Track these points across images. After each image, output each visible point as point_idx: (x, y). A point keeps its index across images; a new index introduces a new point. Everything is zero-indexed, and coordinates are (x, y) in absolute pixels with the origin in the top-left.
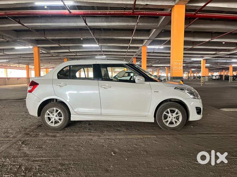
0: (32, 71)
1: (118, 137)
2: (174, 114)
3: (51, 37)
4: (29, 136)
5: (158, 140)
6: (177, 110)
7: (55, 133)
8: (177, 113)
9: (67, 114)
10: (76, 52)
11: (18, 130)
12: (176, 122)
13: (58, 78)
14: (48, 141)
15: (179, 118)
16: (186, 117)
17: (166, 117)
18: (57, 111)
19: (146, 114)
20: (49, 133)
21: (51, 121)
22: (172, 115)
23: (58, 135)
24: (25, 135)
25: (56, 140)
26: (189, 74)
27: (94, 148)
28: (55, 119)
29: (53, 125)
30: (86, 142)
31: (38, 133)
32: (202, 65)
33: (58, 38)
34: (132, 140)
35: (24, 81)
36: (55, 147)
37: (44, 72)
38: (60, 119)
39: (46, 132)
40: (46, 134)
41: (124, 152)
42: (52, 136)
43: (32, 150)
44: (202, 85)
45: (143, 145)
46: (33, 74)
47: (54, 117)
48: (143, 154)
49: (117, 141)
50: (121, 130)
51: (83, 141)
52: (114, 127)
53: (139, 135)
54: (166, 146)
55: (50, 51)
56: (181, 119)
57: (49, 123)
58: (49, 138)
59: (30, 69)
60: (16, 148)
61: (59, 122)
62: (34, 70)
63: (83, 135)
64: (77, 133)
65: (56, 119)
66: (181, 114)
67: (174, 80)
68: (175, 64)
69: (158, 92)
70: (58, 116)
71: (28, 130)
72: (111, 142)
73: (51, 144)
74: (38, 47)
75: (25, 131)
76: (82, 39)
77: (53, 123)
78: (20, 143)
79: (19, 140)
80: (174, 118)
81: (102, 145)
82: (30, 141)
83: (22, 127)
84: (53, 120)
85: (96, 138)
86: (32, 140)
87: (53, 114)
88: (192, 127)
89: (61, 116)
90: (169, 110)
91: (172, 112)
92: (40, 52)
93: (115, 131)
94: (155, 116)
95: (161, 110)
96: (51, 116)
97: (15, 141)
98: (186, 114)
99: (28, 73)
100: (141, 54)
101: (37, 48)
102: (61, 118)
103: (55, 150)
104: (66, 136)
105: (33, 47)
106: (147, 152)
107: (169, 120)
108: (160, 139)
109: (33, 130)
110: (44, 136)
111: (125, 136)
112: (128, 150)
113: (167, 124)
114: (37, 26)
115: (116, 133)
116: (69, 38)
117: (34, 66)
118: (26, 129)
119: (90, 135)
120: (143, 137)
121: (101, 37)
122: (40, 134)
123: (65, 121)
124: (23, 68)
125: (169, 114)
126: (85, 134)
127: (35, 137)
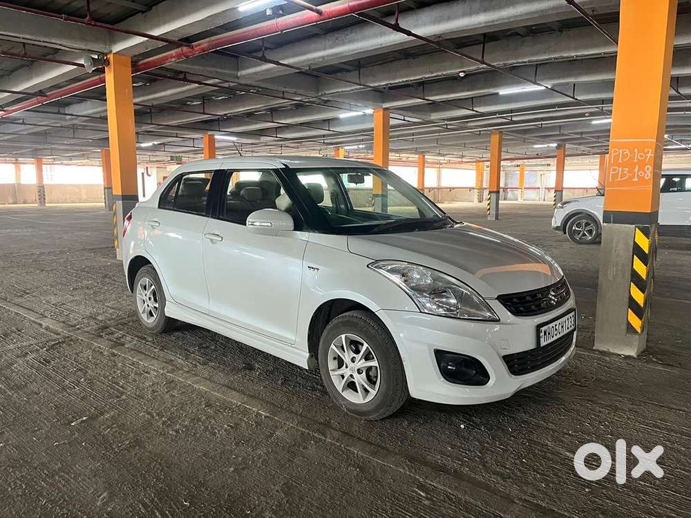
1: (195, 386)
2: (358, 359)
6: (365, 346)
7: (140, 337)
10: (511, 111)
13: (159, 207)
14: (87, 352)
21: (143, 309)
22: (354, 360)
23: (132, 343)
28: (148, 305)
29: (146, 318)
31: (121, 330)
33: (401, 81)
38: (156, 309)
40: (120, 337)
47: (147, 300)
57: (141, 312)
58: (103, 346)
63: (156, 358)
66: (377, 363)
69: (316, 270)
70: (152, 298)
76: (461, 75)
77: (146, 314)
79: (68, 337)
80: (359, 374)
84: (145, 306)
87: (146, 292)
90: (343, 338)
96: (143, 296)
102: (156, 306)
105: (373, 110)
107: (345, 373)
110: (110, 340)
111: (213, 388)
113: (340, 388)
114: (314, 59)
116: (427, 76)
121: (520, 61)
123: (161, 315)
125: (345, 353)
127: (96, 338)
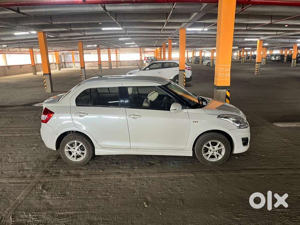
0: (37, 55)
1: (150, 177)
2: (216, 147)
3: (60, 22)
4: (48, 175)
5: (196, 182)
6: (219, 143)
7: (78, 169)
8: (220, 146)
9: (90, 147)
11: (35, 165)
12: (218, 156)
13: (77, 105)
14: (71, 184)
15: (221, 151)
16: (230, 151)
17: (206, 150)
18: (78, 144)
19: (183, 147)
20: (71, 169)
21: (72, 155)
22: (214, 148)
23: (82, 173)
24: (44, 174)
25: (80, 182)
26: (242, 52)
27: (123, 196)
28: (76, 153)
29: (74, 160)
30: (115, 185)
31: (58, 170)
32: (258, 45)
33: (69, 23)
34: (167, 180)
35: (29, 68)
36: (80, 193)
37: (53, 56)
38: (83, 154)
39: (67, 168)
40: (68, 173)
41: (158, 202)
42: (75, 175)
43: (55, 198)
44: (256, 74)
45: (179, 189)
46: (39, 59)
47: (76, 151)
48: (179, 204)
49: (150, 182)
50: (153, 164)
51: (111, 184)
52: (146, 159)
53: (174, 172)
54: (205, 191)
55: (59, 35)
56: (223, 153)
57: (70, 158)
58: (72, 179)
59: (34, 53)
60: (36, 196)
61: (81, 156)
62: (40, 53)
63: (110, 174)
64: (103, 170)
65: (78, 153)
66: (224, 147)
67: (218, 90)
68: (221, 71)
69: (197, 122)
70: (80, 149)
71: (46, 164)
72: (143, 185)
73: (75, 188)
74: (44, 32)
75: (43, 166)
76: (100, 23)
77: (75, 158)
78: (40, 188)
79: (39, 182)
80: (216, 151)
81: (132, 190)
82: (50, 183)
83: (38, 159)
84: (74, 154)
85: (125, 178)
86: (53, 182)
87: (74, 147)
88: (237, 158)
89: (84, 150)
90: (210, 142)
91: (214, 144)
92: (47, 37)
93: (147, 166)
94: (193, 150)
95: (201, 143)
96: (72, 150)
97: (34, 184)
98: (230, 147)
99: (33, 59)
100: (179, 37)
101: (42, 32)
102: (83, 152)
103: (81, 199)
104: (91, 175)
105: (37, 32)
106: (183, 202)
107: (210, 153)
108: (198, 179)
109: (52, 164)
110: (66, 175)
111: (158, 175)
112: (163, 199)
113: (208, 158)
115: (148, 170)
116: (83, 22)
117: (39, 49)
118: (44, 162)
119: (118, 172)
120: (179, 176)
121: (126, 21)
122: (61, 171)
123: (89, 156)
124: (26, 51)
125: (210, 147)
126: (112, 171)
127: (56, 177)
